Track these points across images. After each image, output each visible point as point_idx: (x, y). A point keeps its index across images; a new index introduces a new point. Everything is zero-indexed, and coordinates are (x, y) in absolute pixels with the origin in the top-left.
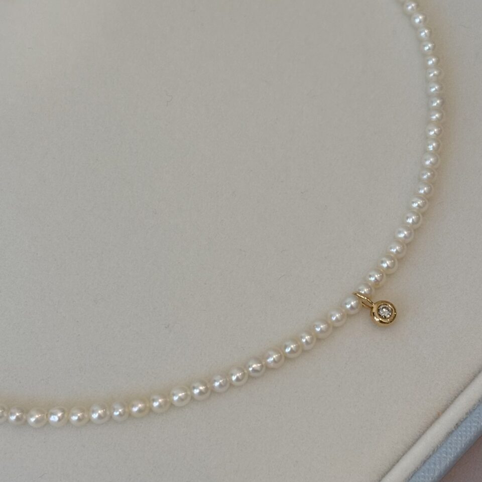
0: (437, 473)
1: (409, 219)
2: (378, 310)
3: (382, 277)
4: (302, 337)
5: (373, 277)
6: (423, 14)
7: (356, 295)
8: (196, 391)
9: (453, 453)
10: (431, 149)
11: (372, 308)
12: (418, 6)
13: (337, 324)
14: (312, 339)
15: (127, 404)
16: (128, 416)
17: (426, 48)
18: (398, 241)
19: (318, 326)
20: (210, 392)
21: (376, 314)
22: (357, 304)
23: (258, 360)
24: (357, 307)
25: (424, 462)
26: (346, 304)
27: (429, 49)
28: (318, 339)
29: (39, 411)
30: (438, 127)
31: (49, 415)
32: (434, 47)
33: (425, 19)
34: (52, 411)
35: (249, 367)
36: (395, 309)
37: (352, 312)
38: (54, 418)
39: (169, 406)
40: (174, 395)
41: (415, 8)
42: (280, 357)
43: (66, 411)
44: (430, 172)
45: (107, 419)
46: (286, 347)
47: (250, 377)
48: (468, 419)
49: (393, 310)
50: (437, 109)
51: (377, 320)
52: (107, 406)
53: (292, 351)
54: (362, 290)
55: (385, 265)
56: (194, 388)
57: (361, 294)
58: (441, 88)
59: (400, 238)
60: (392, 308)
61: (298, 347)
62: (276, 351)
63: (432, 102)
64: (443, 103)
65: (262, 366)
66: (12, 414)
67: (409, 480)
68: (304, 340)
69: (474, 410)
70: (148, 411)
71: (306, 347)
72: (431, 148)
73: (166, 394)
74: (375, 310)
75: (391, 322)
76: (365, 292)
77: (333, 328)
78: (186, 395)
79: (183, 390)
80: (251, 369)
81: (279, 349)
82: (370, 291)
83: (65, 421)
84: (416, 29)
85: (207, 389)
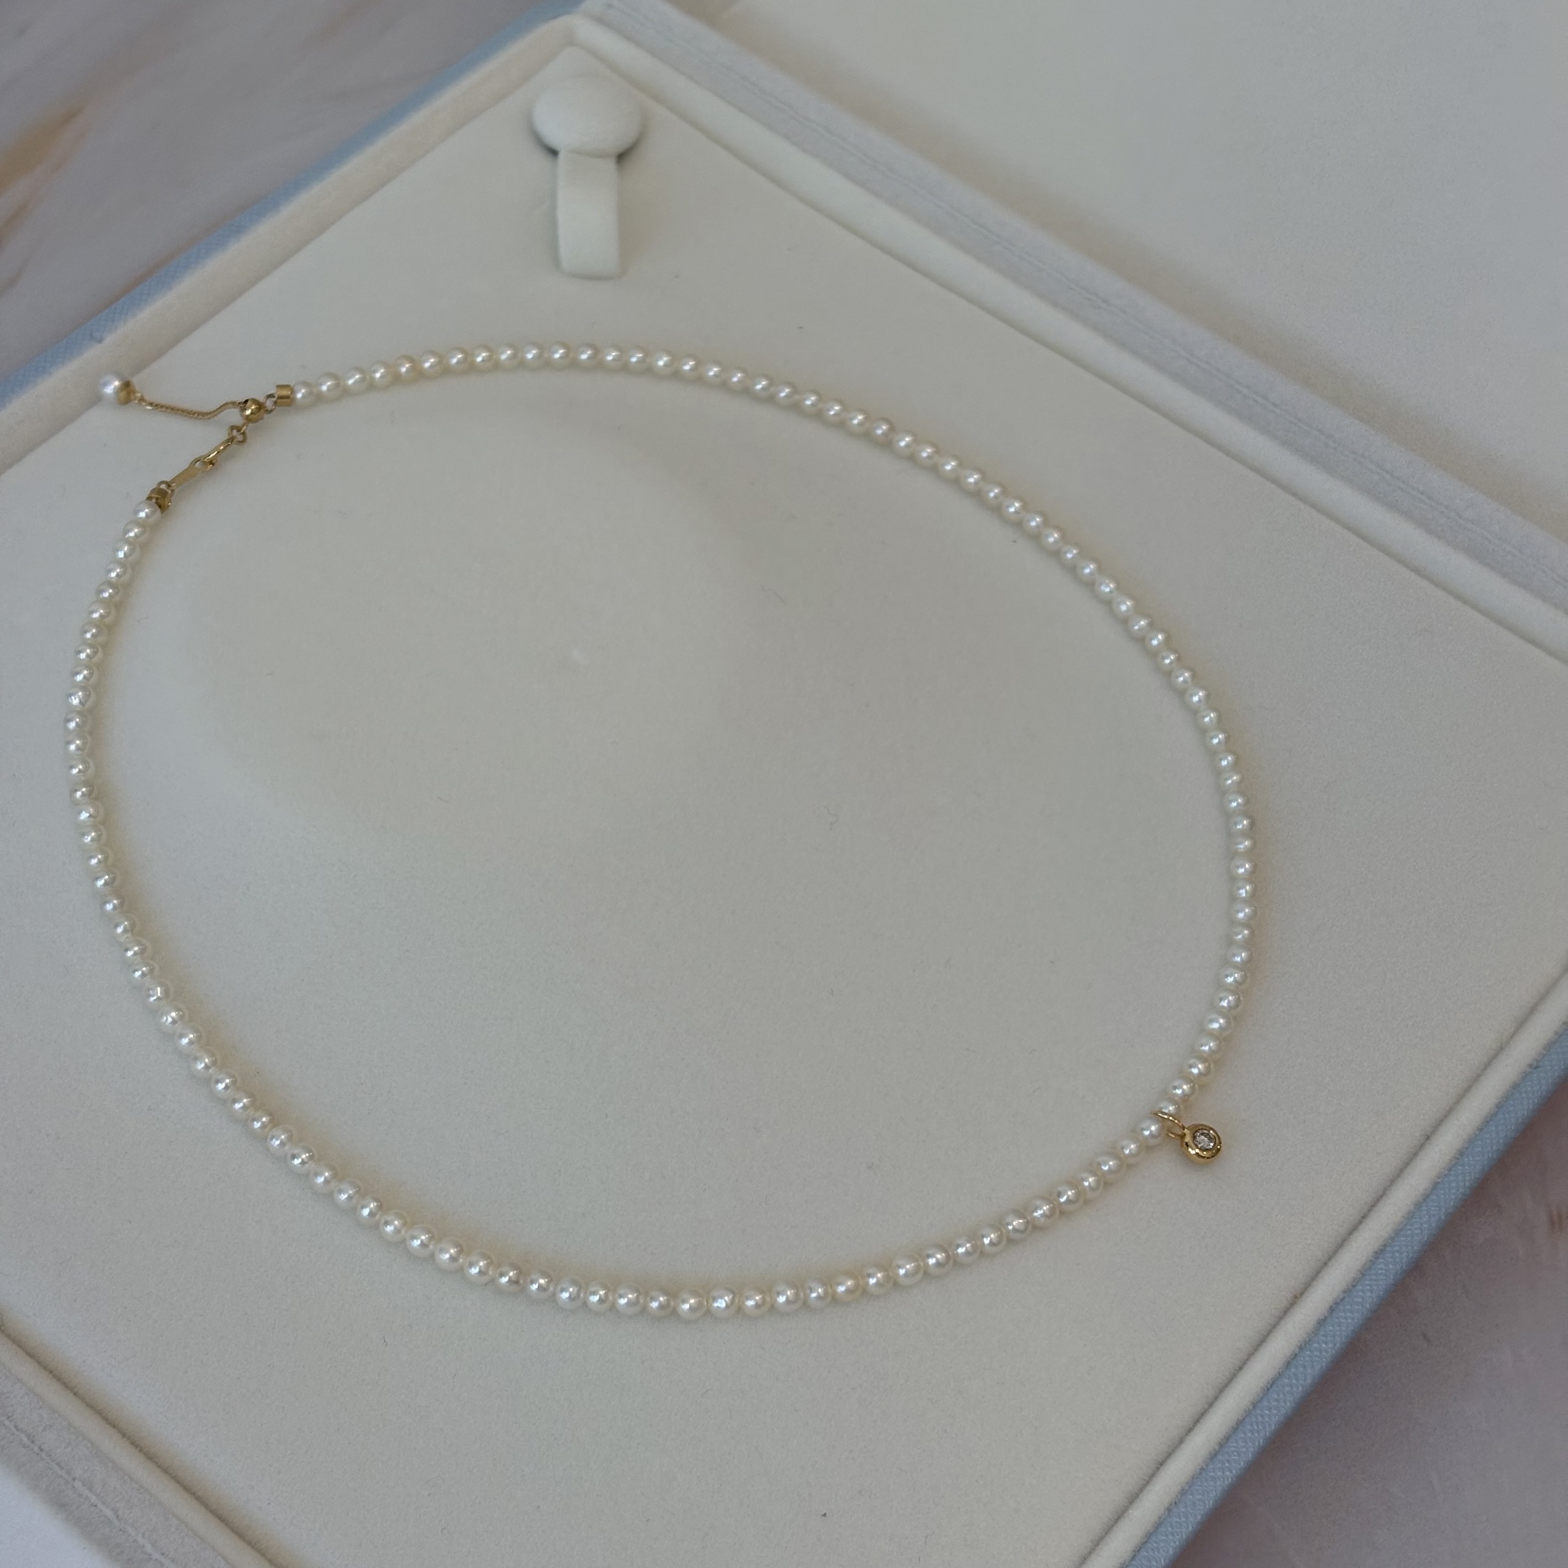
0: (1309, 1381)
1: (1222, 1002)
2: (1194, 1138)
3: (1193, 1088)
4: (1083, 1180)
5: (1179, 1089)
6: (1203, 688)
7: (1156, 1115)
8: (932, 1261)
9: (1330, 1351)
10: (1244, 895)
11: (1185, 1135)
12: (1194, 676)
13: (1132, 1161)
14: (1098, 1182)
15: (829, 1281)
16: (832, 1299)
17: (1215, 741)
18: (1212, 1035)
19: (1106, 1163)
20: (952, 1262)
21: (1191, 1143)
22: (1161, 1129)
23: (1020, 1215)
24: (1160, 1135)
25: (1288, 1364)
26: (1143, 1129)
27: (1219, 742)
28: (1105, 1183)
29: (695, 1294)
30: (1250, 861)
31: (711, 1301)
32: (1227, 739)
33: (1208, 696)
34: (715, 1293)
35: (1008, 1224)
36: (1219, 1138)
37: (1153, 1142)
38: (721, 1304)
39: (892, 1284)
40: (899, 1267)
41: (1189, 681)
42: (1052, 1210)
43: (738, 1292)
44: (1247, 929)
45: (801, 1304)
46: (1060, 1195)
47: (1011, 1241)
48: (1347, 1300)
49: (1216, 1139)
50: (1245, 834)
51: (1193, 1152)
52: (799, 1285)
53: (1068, 1201)
54: (1166, 1108)
55: (1195, 1071)
56: (929, 1256)
57: (1166, 1114)
58: (1247, 802)
59: (1214, 1029)
60: (1214, 1134)
61: (1078, 1195)
62: (1048, 1201)
63: (1236, 824)
64: (1252, 824)
65: (1027, 1223)
66: (653, 1299)
67: (1268, 1390)
68: (1086, 1184)
69: (1354, 1286)
70: (861, 1292)
71: (1090, 1195)
72: (1243, 893)
73: (887, 1267)
74: (1188, 1139)
75: (1213, 1157)
76: (1169, 1111)
77: (1126, 1166)
78: (918, 1268)
79: (911, 1259)
80: (1010, 1227)
81: (1051, 1197)
82: (1178, 1109)
83: (736, 1309)
84: (1194, 713)
85: (948, 1257)
